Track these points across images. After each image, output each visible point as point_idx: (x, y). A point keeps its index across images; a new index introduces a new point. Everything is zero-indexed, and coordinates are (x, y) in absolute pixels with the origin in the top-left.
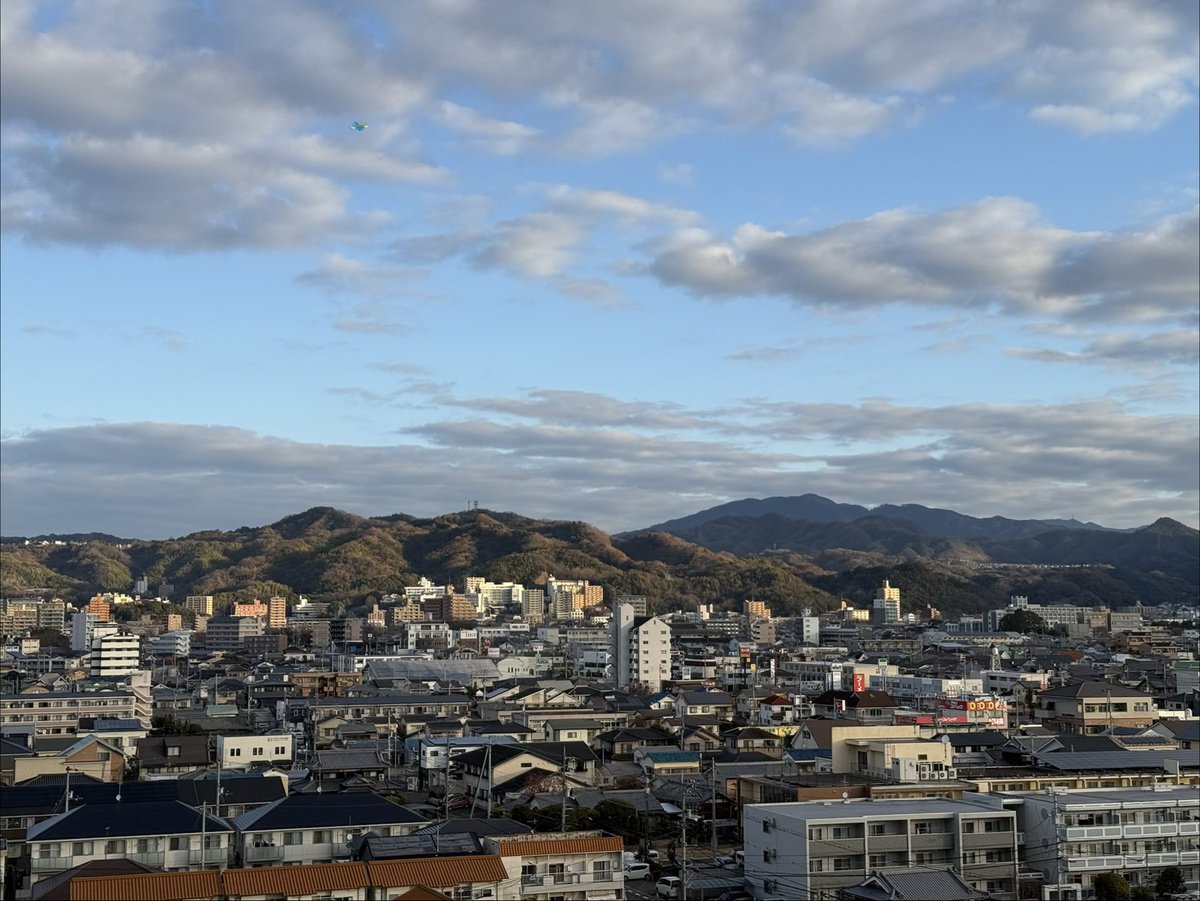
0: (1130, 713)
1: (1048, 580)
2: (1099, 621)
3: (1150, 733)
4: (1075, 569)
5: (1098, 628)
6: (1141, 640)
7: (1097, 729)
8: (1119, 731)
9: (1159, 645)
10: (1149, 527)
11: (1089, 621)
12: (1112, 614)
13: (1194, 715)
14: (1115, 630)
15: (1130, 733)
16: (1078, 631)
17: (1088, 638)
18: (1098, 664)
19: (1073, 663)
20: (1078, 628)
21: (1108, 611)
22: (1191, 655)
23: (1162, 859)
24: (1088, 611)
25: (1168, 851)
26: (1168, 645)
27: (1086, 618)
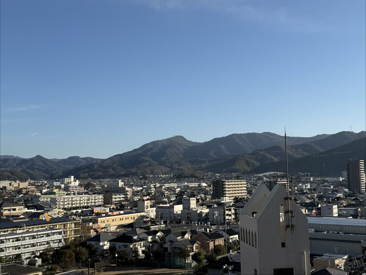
0: (17, 211)
1: (3, 173)
2: (16, 185)
3: (22, 216)
4: (11, 170)
5: (16, 187)
6: (27, 190)
7: (7, 216)
8: (12, 216)
9: (31, 191)
10: (34, 158)
11: (13, 185)
12: (20, 183)
13: (37, 210)
14: (20, 187)
15: (17, 217)
16: (9, 188)
17: (12, 190)
18: (13, 197)
19: (5, 198)
20: (10, 187)
21: (19, 182)
22: (40, 193)
23: (17, 252)
24: (13, 183)
25: (18, 249)
26: (34, 191)
27: (12, 184)
